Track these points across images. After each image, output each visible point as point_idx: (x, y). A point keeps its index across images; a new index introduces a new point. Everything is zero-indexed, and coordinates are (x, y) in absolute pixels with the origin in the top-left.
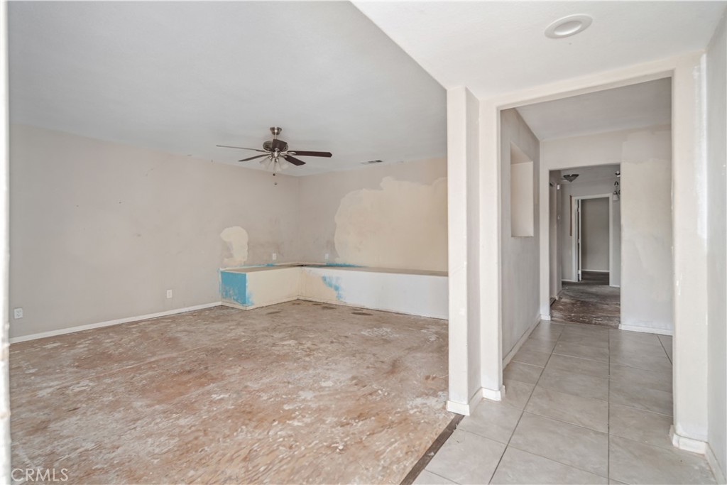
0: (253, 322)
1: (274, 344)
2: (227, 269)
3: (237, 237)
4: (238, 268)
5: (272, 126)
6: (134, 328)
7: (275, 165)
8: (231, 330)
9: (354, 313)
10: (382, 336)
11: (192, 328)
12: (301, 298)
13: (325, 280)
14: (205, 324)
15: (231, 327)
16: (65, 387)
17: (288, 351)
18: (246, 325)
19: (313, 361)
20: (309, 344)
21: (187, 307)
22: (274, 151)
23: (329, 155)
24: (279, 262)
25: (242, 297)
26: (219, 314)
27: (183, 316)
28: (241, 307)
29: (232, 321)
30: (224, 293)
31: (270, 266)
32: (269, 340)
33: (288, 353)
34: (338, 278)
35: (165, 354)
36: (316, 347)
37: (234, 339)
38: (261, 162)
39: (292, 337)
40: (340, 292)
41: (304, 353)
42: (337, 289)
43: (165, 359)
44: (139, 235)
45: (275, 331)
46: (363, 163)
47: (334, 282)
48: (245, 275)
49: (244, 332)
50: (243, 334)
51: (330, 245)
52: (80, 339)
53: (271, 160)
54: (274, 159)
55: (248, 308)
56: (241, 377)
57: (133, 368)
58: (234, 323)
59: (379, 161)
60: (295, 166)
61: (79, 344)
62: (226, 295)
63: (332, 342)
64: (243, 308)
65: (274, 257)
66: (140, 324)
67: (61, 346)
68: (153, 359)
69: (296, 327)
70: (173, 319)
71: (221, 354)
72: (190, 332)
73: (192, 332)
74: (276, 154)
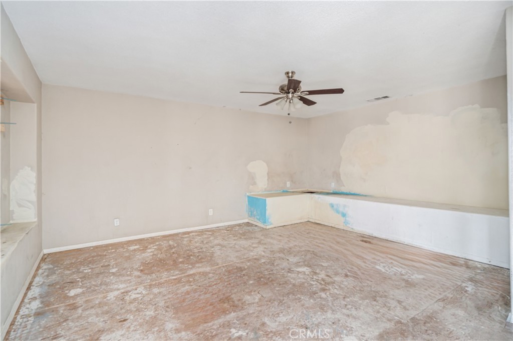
0: (272, 241)
1: (289, 269)
2: (252, 193)
3: (259, 169)
4: (260, 193)
5: (287, 71)
6: (186, 238)
7: (290, 105)
8: (254, 248)
9: (363, 241)
10: (402, 275)
11: (225, 243)
12: (311, 220)
13: (333, 206)
14: (235, 240)
15: (254, 245)
16: (127, 292)
17: (304, 281)
18: (265, 244)
19: (330, 299)
20: (322, 275)
21: (224, 222)
22: (289, 93)
23: (341, 91)
24: (292, 189)
25: (263, 217)
26: (245, 231)
27: (220, 230)
28: (262, 226)
29: (255, 238)
30: (250, 213)
31: (286, 193)
32: (285, 264)
33: (303, 283)
34: (345, 206)
35: (201, 267)
36: (330, 280)
37: (255, 259)
38: (277, 104)
39: (306, 263)
40: (347, 219)
41: (320, 287)
42: (344, 215)
43: (200, 273)
44: (190, 168)
45: (290, 254)
46: (368, 101)
47: (341, 209)
48: (265, 200)
49: (264, 252)
50: (263, 253)
51: (337, 176)
52: (151, 243)
53: (286, 101)
54: (288, 100)
55: (268, 227)
56: (260, 308)
57: (176, 279)
58: (257, 241)
59: (386, 97)
60: (307, 106)
61: (150, 249)
62: (251, 214)
63: (346, 276)
64: (265, 227)
65: (288, 184)
66: (191, 234)
67: (138, 249)
68: (191, 272)
69: (309, 251)
70: (213, 231)
71: (244, 275)
72: (223, 246)
73: (224, 246)
74: (290, 95)
